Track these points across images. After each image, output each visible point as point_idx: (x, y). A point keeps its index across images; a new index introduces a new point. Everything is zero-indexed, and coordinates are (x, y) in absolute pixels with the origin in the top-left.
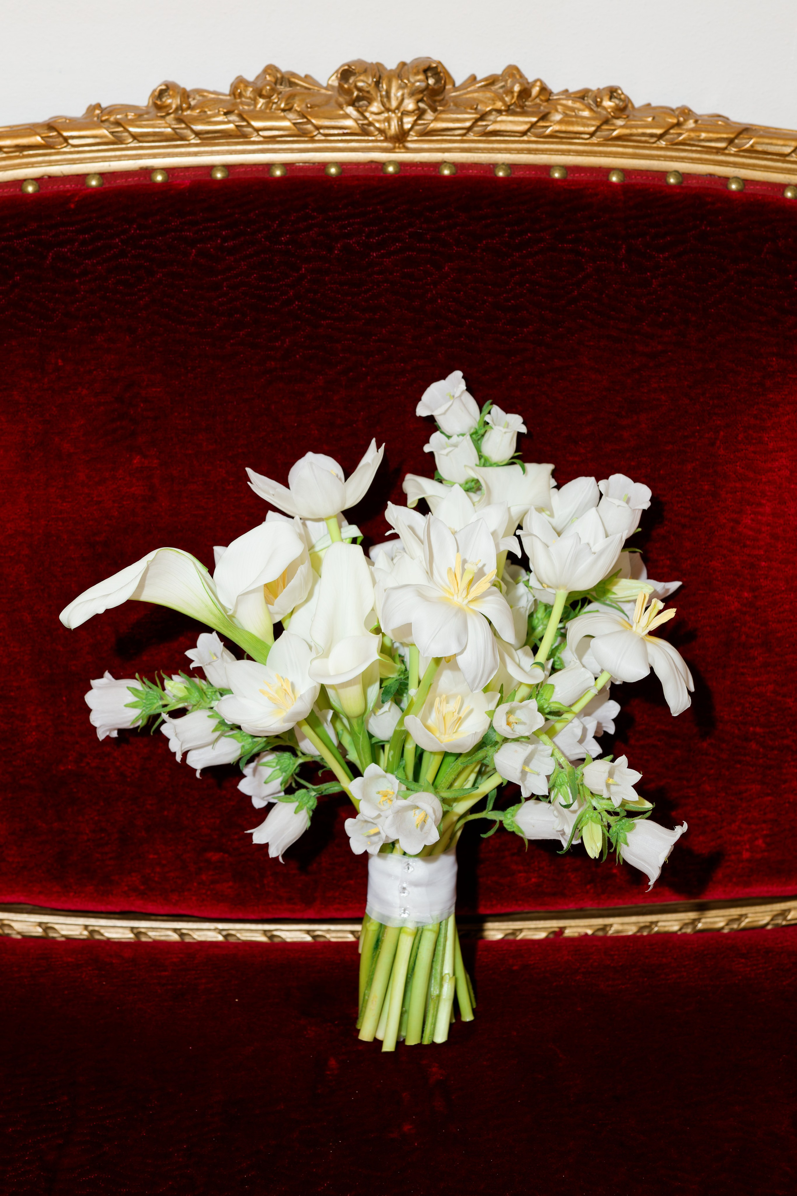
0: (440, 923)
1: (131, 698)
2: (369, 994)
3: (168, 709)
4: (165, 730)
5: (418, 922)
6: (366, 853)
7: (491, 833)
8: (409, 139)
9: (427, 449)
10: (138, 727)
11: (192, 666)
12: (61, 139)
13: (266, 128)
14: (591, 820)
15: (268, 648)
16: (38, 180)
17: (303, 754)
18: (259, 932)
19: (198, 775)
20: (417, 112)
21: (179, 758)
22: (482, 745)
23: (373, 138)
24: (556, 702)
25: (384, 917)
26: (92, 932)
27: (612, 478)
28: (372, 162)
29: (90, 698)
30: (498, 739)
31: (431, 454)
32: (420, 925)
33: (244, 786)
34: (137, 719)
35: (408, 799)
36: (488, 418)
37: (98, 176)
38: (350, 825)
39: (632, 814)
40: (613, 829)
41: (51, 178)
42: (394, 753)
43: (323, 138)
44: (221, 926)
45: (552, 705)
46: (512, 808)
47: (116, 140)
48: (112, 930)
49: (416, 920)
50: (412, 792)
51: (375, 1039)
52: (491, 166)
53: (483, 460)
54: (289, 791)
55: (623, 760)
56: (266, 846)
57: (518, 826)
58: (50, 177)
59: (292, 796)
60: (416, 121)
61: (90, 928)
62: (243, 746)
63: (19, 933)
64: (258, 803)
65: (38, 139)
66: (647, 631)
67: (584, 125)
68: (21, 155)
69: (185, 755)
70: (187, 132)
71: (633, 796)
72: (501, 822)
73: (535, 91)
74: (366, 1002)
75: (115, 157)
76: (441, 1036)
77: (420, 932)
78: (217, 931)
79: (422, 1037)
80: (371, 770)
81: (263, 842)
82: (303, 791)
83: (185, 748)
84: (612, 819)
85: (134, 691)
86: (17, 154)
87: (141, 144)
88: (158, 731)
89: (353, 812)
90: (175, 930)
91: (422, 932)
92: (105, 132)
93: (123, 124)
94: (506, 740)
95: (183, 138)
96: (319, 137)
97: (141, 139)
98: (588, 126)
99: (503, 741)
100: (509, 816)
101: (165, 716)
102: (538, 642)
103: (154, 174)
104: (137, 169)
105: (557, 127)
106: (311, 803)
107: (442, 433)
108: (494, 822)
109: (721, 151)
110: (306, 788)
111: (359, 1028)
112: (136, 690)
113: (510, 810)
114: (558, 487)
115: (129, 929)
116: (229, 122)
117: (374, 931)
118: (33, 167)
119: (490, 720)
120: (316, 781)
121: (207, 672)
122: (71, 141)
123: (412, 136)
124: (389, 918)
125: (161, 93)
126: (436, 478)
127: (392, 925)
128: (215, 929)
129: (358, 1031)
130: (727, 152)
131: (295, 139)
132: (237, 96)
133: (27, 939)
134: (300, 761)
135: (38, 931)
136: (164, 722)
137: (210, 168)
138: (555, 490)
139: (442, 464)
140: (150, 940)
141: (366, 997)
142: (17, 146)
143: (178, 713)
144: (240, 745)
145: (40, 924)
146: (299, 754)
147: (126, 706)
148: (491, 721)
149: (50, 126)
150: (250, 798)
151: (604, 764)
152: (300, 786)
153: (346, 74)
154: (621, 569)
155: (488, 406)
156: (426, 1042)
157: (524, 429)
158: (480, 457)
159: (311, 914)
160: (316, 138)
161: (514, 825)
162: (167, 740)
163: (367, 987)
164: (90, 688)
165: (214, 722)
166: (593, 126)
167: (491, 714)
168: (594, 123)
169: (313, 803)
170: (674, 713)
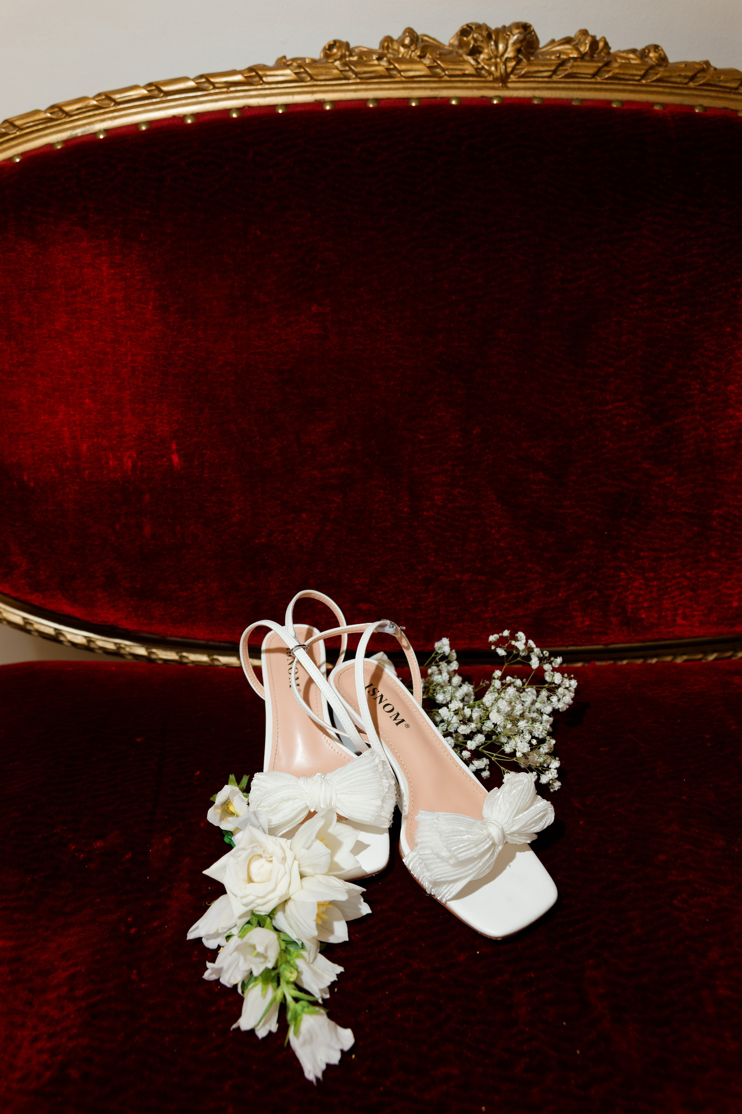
8: (510, 80)
12: (258, 78)
13: (407, 69)
16: (240, 109)
20: (516, 59)
23: (483, 79)
28: (483, 97)
37: (283, 107)
41: (250, 108)
43: (447, 78)
47: (298, 79)
52: (569, 101)
60: (515, 65)
65: (239, 78)
67: (637, 69)
68: (229, 91)
70: (350, 74)
73: (601, 44)
75: (296, 92)
87: (315, 83)
92: (288, 72)
93: (303, 66)
95: (347, 78)
96: (446, 78)
97: (315, 78)
98: (640, 70)
103: (325, 104)
104: (314, 101)
105: (617, 71)
109: (733, 91)
116: (379, 65)
118: (237, 99)
122: (265, 79)
123: (513, 77)
125: (331, 47)
130: (737, 91)
131: (427, 79)
132: (385, 48)
137: (366, 100)
149: (251, 69)
153: (465, 32)
160: (443, 79)
166: (643, 69)
168: (643, 67)
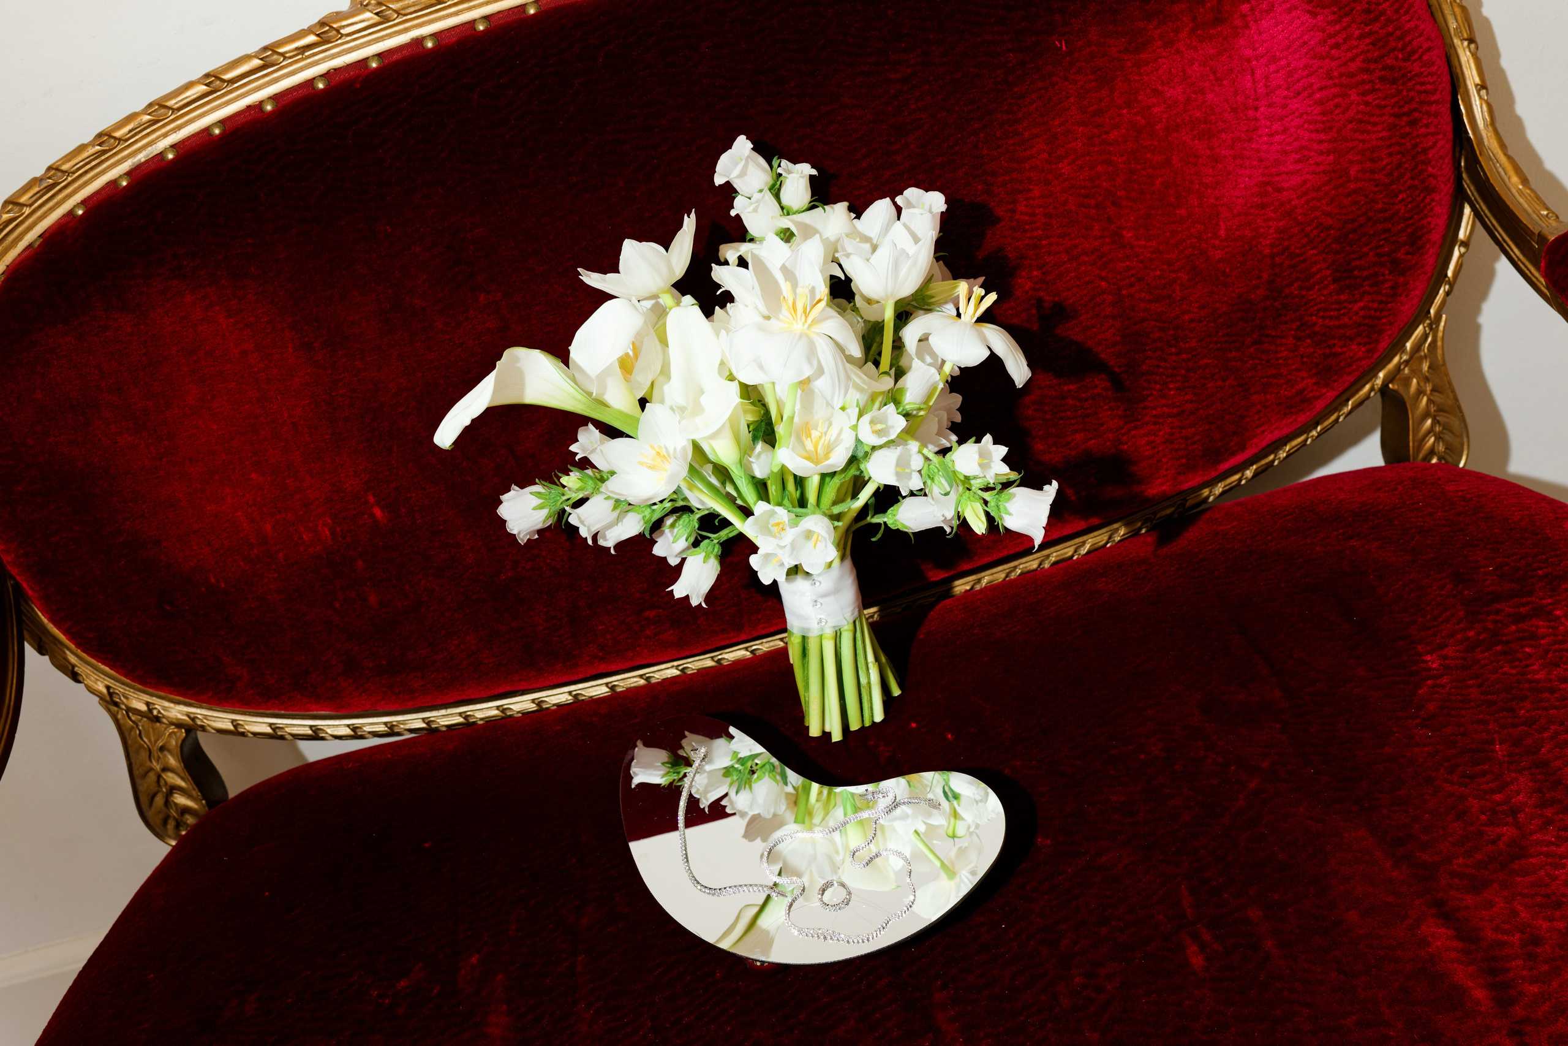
0: (854, 622)
1: (536, 501)
2: (809, 696)
3: (571, 502)
4: (573, 520)
5: (834, 627)
6: (775, 582)
7: (879, 536)
9: (733, 213)
10: (551, 524)
11: (577, 458)
12: (334, 32)
14: (970, 500)
15: (638, 420)
16: (325, 76)
17: (699, 509)
18: (708, 659)
19: (613, 552)
21: (590, 542)
22: (853, 460)
24: (909, 403)
25: (803, 629)
26: (576, 696)
27: (906, 192)
29: (504, 511)
30: (868, 449)
31: (738, 216)
32: (837, 629)
33: (658, 550)
34: (547, 518)
35: (799, 526)
36: (780, 170)
37: (376, 58)
38: (754, 561)
39: (1006, 485)
40: (992, 504)
41: (337, 70)
42: (776, 487)
44: (676, 663)
45: (907, 407)
46: (892, 508)
47: (382, 20)
48: (591, 690)
49: (833, 625)
50: (802, 518)
51: (824, 732)
53: (785, 211)
54: (696, 544)
55: (988, 438)
56: (687, 597)
57: (902, 523)
58: (335, 70)
59: (697, 549)
61: (574, 693)
62: (644, 517)
63: (518, 712)
64: (673, 561)
65: (312, 39)
66: (975, 319)
68: (304, 56)
69: (595, 537)
71: (1005, 469)
72: (885, 523)
74: (807, 703)
75: (387, 35)
76: (879, 717)
77: (838, 634)
78: (674, 668)
79: (863, 721)
80: (760, 508)
81: (683, 595)
82: (706, 541)
83: (594, 530)
84: (987, 496)
85: (538, 494)
86: (300, 56)
87: (405, 18)
88: (568, 523)
89: (754, 549)
90: (641, 676)
91: (841, 634)
92: (368, 15)
93: (385, 4)
94: (874, 448)
97: (403, 12)
99: (872, 449)
100: (890, 516)
101: (568, 509)
102: (878, 358)
103: (425, 41)
104: (409, 41)
106: (716, 550)
107: (742, 195)
108: (880, 524)
110: (709, 538)
111: (807, 725)
112: (539, 493)
113: (889, 511)
114: (858, 217)
115: (604, 685)
117: (798, 643)
118: (317, 65)
119: (854, 433)
120: (716, 530)
121: (594, 459)
122: (343, 32)
124: (808, 630)
126: (748, 238)
127: (813, 635)
128: (672, 667)
129: (808, 728)
133: (526, 715)
134: (698, 516)
135: (533, 707)
136: (570, 514)
137: (473, 23)
138: (856, 220)
139: (751, 224)
140: (624, 689)
141: (807, 699)
142: (297, 49)
143: (579, 503)
144: (641, 516)
145: (533, 701)
146: (696, 511)
147: (534, 509)
148: (856, 435)
149: (322, 23)
150: (665, 559)
151: (970, 448)
152: (705, 538)
154: (933, 275)
155: (776, 161)
156: (867, 724)
157: (814, 172)
158: (782, 208)
159: (744, 637)
161: (898, 523)
162: (577, 529)
163: (805, 690)
164: (501, 502)
165: (611, 503)
167: (855, 428)
169: (717, 549)
170: (1019, 385)
